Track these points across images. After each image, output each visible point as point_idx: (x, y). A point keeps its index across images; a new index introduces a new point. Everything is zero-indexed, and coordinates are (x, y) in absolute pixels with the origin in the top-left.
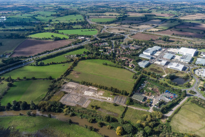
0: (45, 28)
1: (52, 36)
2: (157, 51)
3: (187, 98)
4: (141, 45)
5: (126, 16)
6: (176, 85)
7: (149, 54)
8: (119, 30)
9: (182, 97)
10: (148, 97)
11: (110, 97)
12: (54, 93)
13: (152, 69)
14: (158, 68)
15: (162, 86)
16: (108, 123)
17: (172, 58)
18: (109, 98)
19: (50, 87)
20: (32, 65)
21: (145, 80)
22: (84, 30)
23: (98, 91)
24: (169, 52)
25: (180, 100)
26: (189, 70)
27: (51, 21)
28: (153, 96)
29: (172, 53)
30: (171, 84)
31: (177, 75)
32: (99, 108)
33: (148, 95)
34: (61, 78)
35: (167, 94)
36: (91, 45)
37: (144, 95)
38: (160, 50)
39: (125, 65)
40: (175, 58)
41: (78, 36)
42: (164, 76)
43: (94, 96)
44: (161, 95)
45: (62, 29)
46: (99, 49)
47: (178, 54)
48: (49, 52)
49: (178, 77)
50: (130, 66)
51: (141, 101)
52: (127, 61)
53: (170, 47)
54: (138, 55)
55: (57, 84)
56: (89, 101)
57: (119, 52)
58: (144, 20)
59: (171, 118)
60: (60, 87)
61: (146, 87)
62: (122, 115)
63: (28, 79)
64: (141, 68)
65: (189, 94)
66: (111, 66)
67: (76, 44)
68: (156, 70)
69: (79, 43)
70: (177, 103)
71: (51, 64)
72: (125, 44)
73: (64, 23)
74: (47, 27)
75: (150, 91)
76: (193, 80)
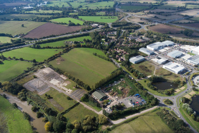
0: (70, 14)
1: (70, 21)
2: (166, 46)
3: (155, 107)
4: (152, 37)
5: (163, 4)
6: (155, 90)
7: (153, 49)
8: (141, 19)
9: (150, 105)
10: (110, 97)
11: (71, 89)
12: (26, 75)
13: (141, 67)
14: (151, 67)
15: (137, 88)
16: (47, 115)
17: (178, 57)
18: (69, 90)
19: (27, 70)
20: (30, 47)
21: (122, 78)
22: (104, 17)
23: (65, 81)
24: (180, 50)
25: (144, 108)
26: (188, 74)
27: (81, 7)
28: (117, 97)
29: (185, 51)
30: (149, 86)
31: (166, 78)
32: (52, 98)
33: (112, 95)
34: (43, 63)
35: (134, 98)
36: (97, 33)
37: (107, 94)
38: (170, 46)
39: (115, 58)
40: (183, 57)
41: (93, 23)
42: (149, 77)
43: (58, 85)
44: (126, 98)
45: (84, 16)
46: (103, 38)
47: (191, 53)
48: (54, 36)
49: (165, 81)
50: (119, 60)
51: (98, 101)
52: (120, 54)
53: (187, 43)
54: (138, 48)
55: (36, 67)
56: (49, 90)
57: (121, 43)
58: (181, 10)
59: (115, 127)
60: (35, 71)
61: (118, 85)
62: (67, 111)
63: (17, 59)
64: (129, 63)
65: (163, 103)
66: (99, 56)
67: (84, 31)
68: (145, 69)
69: (88, 30)
70: (137, 111)
71: (46, 48)
72: (134, 35)
73: (90, 9)
74: (73, 12)
75: (117, 91)
76: (183, 88)
